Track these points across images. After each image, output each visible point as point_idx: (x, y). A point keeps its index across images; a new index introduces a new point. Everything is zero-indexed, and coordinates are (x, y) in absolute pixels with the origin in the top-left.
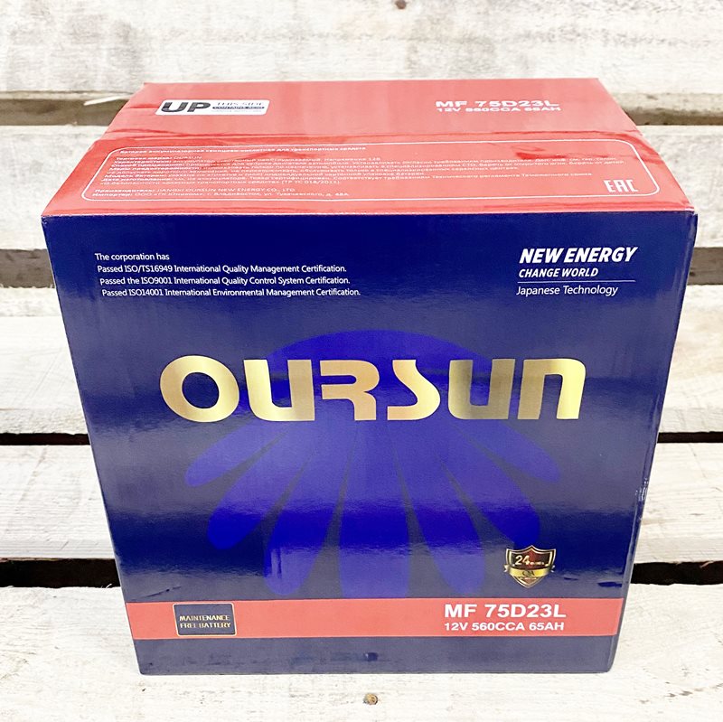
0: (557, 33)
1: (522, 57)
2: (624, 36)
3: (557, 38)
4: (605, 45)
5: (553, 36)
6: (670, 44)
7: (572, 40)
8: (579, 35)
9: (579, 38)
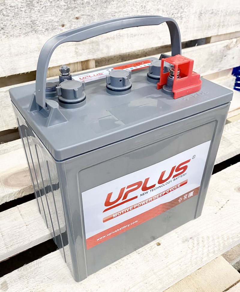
0: (115, 36)
1: (107, 45)
2: (132, 34)
3: (115, 38)
4: (128, 38)
5: (114, 38)
6: (143, 35)
7: (119, 38)
8: (121, 36)
9: (121, 37)
